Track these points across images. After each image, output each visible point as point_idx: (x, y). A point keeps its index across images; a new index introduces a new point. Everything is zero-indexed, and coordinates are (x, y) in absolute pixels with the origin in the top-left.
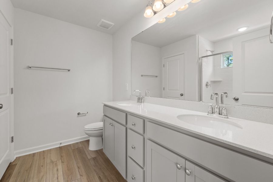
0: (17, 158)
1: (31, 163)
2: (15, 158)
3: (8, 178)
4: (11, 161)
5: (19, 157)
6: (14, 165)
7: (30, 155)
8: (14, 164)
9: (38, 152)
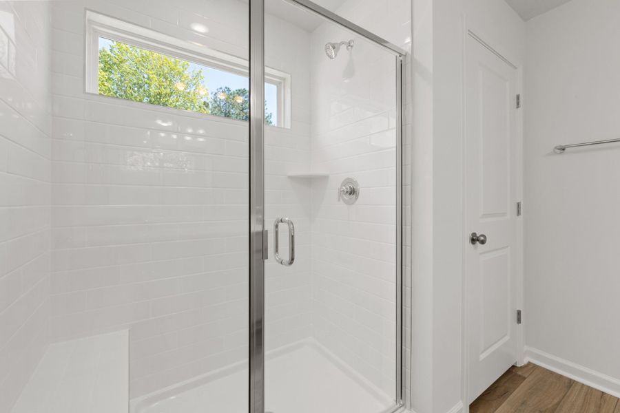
0: (529, 363)
1: (556, 401)
2: (525, 362)
3: (502, 396)
4: (516, 363)
5: (535, 367)
6: (520, 376)
7: (561, 376)
8: (520, 373)
9: (583, 385)
